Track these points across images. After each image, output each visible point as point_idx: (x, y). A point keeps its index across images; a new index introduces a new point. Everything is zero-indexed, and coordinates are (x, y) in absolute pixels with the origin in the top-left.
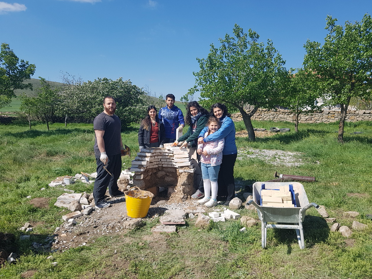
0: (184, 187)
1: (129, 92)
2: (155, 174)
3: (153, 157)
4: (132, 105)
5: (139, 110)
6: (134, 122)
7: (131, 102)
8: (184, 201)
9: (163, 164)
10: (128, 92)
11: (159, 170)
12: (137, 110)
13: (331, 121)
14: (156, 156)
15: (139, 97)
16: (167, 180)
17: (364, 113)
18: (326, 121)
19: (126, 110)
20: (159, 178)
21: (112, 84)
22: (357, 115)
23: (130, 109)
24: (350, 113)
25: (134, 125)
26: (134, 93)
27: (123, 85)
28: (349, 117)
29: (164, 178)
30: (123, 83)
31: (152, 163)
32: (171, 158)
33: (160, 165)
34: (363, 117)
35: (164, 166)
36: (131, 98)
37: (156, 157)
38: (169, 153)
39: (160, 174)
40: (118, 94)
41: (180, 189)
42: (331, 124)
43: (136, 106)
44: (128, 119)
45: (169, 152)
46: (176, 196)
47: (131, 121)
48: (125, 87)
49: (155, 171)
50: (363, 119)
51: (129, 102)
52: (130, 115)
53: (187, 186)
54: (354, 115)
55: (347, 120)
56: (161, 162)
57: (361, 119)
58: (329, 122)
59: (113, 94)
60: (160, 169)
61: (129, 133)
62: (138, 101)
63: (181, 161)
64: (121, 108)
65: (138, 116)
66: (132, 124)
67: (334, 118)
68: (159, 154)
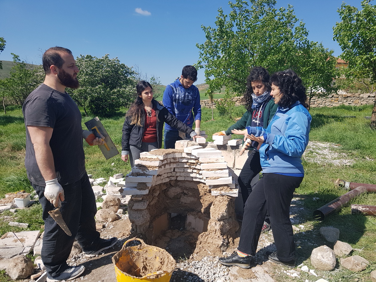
0: (222, 223)
1: (117, 72)
2: (165, 192)
3: (163, 167)
4: (121, 87)
5: (130, 92)
6: (123, 107)
7: (120, 84)
8: (223, 251)
9: (177, 177)
10: (115, 72)
11: (171, 185)
12: (126, 93)
13: (334, 105)
14: (167, 163)
15: (129, 77)
16: (185, 202)
17: (369, 97)
18: (329, 105)
19: (114, 93)
20: (170, 199)
21: (97, 62)
22: (361, 99)
23: (119, 91)
24: (354, 97)
25: (124, 109)
26: (122, 73)
27: (110, 63)
28: (353, 101)
29: (180, 198)
30: (110, 61)
31: (160, 175)
32: (192, 167)
33: (173, 178)
34: (367, 100)
35: (179, 179)
36: (119, 79)
37: (167, 167)
38: (188, 159)
39: (173, 192)
40: (104, 74)
41: (216, 228)
42: (335, 108)
43: (125, 88)
44: (117, 102)
45: (189, 157)
46: (208, 242)
47: (119, 105)
48: (112, 66)
49: (165, 188)
50: (368, 103)
51: (117, 84)
52: (119, 99)
53: (226, 221)
54: (359, 98)
55: (351, 104)
56: (175, 173)
57: (366, 103)
58: (332, 106)
59: (99, 74)
60: (172, 183)
61: (119, 119)
62: (128, 82)
63: (215, 176)
64: (108, 89)
65: (129, 100)
66: (122, 108)
67: (338, 102)
68: (172, 161)
